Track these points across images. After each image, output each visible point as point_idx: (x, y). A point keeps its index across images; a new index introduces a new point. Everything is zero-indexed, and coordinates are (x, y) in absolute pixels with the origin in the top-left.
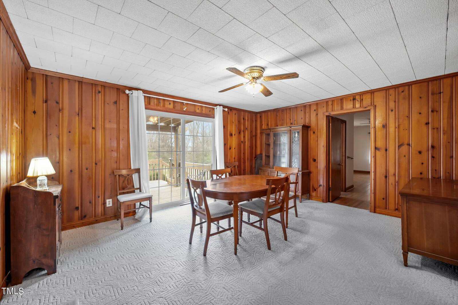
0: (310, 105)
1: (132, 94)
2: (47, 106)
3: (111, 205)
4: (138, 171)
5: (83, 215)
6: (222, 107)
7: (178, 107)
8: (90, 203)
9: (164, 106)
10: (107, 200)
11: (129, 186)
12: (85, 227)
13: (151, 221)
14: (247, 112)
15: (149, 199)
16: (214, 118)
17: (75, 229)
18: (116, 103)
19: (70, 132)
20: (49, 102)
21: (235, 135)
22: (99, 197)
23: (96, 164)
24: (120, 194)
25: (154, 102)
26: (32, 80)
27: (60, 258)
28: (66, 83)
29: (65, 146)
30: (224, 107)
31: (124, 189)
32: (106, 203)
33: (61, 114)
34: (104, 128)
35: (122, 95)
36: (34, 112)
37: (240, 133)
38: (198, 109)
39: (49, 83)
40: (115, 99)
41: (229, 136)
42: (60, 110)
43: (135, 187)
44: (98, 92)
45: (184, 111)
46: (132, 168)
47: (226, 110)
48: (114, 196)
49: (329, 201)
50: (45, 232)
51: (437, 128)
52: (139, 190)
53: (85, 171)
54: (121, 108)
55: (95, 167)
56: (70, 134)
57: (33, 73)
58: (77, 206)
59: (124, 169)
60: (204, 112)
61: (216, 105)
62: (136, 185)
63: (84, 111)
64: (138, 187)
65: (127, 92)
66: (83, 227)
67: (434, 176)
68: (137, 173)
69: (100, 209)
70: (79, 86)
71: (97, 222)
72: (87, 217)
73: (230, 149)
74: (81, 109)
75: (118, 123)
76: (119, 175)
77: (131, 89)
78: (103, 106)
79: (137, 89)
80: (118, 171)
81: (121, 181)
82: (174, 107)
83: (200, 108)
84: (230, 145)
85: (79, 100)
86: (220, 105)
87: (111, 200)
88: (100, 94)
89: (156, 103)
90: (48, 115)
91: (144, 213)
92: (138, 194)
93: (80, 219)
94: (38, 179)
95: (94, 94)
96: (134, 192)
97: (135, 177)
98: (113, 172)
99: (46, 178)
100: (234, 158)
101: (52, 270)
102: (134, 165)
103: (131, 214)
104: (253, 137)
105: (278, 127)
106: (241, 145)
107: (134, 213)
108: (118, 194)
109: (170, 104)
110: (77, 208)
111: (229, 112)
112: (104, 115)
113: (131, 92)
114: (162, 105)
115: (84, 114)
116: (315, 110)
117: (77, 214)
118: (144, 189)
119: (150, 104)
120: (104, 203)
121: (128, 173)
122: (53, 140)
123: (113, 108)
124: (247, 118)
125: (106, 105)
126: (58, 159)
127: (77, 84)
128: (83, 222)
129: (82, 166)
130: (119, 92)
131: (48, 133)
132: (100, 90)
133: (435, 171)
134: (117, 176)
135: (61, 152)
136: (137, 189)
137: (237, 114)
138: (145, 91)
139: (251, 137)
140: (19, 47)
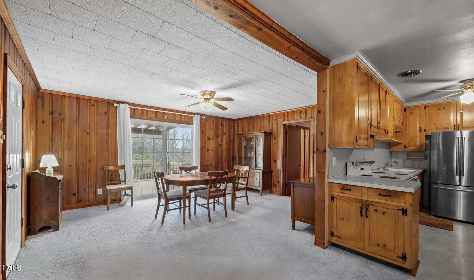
0: (273, 115)
1: (119, 106)
2: (53, 117)
3: (101, 193)
4: (123, 167)
5: (79, 200)
6: (199, 115)
7: (160, 116)
8: (85, 190)
9: (147, 115)
10: (98, 189)
11: (116, 179)
12: (80, 209)
13: (132, 206)
14: (225, 119)
15: (131, 188)
16: (192, 124)
17: (72, 210)
18: (106, 113)
19: (69, 136)
20: (54, 114)
21: (213, 139)
22: (91, 187)
23: (90, 161)
24: (109, 185)
25: (139, 113)
26: (42, 98)
27: (61, 224)
28: (67, 99)
29: (65, 147)
30: (202, 115)
31: (111, 181)
32: (97, 191)
33: (63, 122)
34: (97, 133)
35: (111, 107)
36: (43, 122)
37: (218, 137)
38: (178, 117)
39: (54, 101)
40: (105, 111)
41: (207, 140)
42: (62, 120)
43: (121, 180)
44: (92, 105)
45: (165, 119)
46: (119, 165)
47: (204, 117)
48: (103, 186)
49: (285, 195)
50: (52, 203)
52: (124, 182)
53: (81, 166)
54: (110, 117)
55: (89, 163)
56: (70, 137)
57: (42, 93)
58: (74, 192)
59: (112, 166)
60: (183, 120)
61: (194, 114)
62: (122, 179)
63: (80, 120)
64: (124, 180)
65: (115, 105)
66: (79, 209)
68: (123, 169)
69: (92, 197)
70: (77, 101)
71: (90, 205)
72: (82, 201)
73: (208, 151)
74: (78, 119)
75: (108, 129)
76: (108, 170)
77: (118, 102)
78: (95, 116)
79: (123, 103)
80: (107, 166)
81: (110, 175)
82: (156, 116)
83: (179, 116)
84: (208, 148)
85: (77, 112)
86: (197, 114)
87: (101, 189)
88: (93, 107)
89: (140, 113)
90: (53, 123)
91: (128, 199)
92: (123, 184)
93: (76, 203)
94: (47, 169)
95: (88, 107)
96: (120, 183)
97: (121, 172)
98: (103, 168)
99: (52, 169)
100: (212, 159)
101: (57, 229)
102: (121, 163)
103: (118, 201)
104: (231, 141)
105: (250, 133)
106: (218, 148)
107: (120, 200)
108: (107, 185)
109: (152, 113)
110: (74, 194)
111: (208, 119)
112: (97, 123)
113: (119, 105)
114: (145, 114)
115: (80, 123)
116: (276, 119)
117: (74, 199)
118: (128, 182)
119: (135, 114)
120: (96, 192)
121: (115, 169)
122: (57, 142)
123: (104, 117)
124: (224, 125)
125: (99, 116)
126: (60, 156)
127: (75, 100)
128: (78, 205)
129: (78, 163)
130: (109, 106)
131: (53, 137)
132: (94, 104)
134: (106, 171)
135: (63, 152)
136: (123, 181)
137: (215, 121)
138: (130, 104)
139: (229, 141)
140: (35, 79)
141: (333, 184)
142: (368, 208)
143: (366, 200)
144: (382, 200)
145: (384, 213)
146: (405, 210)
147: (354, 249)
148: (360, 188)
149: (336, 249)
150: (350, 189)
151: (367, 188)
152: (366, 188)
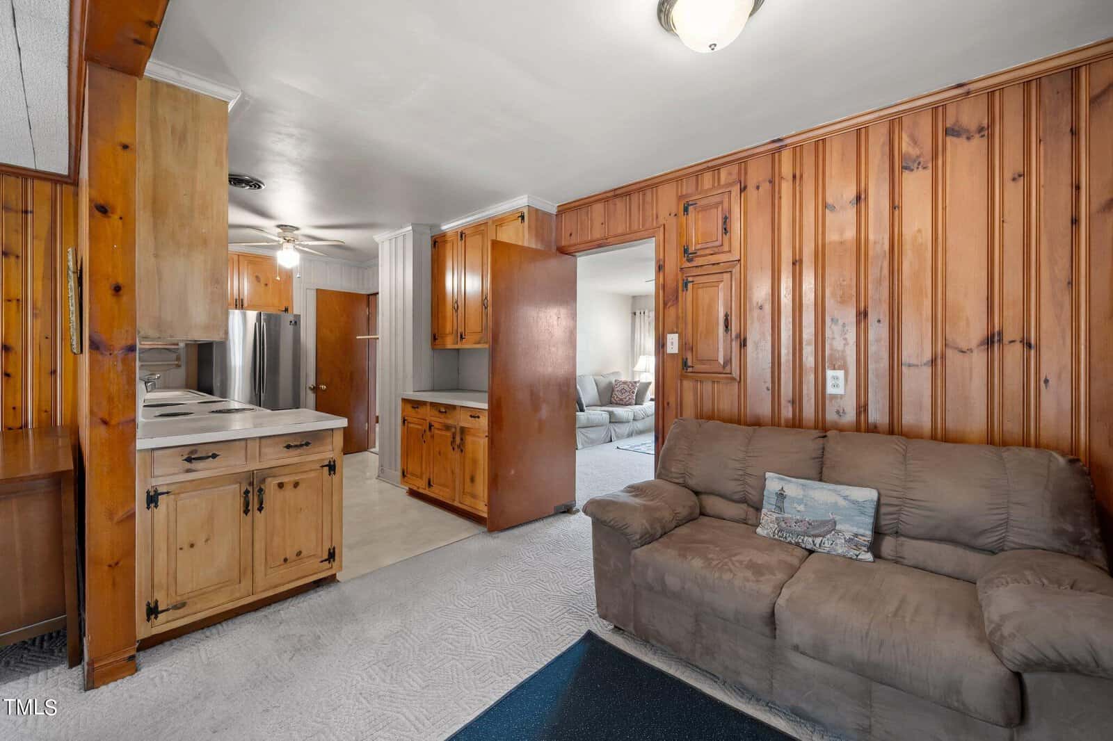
51: (18, 300)
67: (11, 424)
133: (12, 410)
141: (156, 453)
142: (263, 487)
143: (257, 468)
144: (293, 457)
145: (296, 485)
146: (332, 463)
147: (230, 606)
148: (243, 443)
149: (165, 648)
150: (214, 452)
151: (261, 438)
152: (258, 441)
